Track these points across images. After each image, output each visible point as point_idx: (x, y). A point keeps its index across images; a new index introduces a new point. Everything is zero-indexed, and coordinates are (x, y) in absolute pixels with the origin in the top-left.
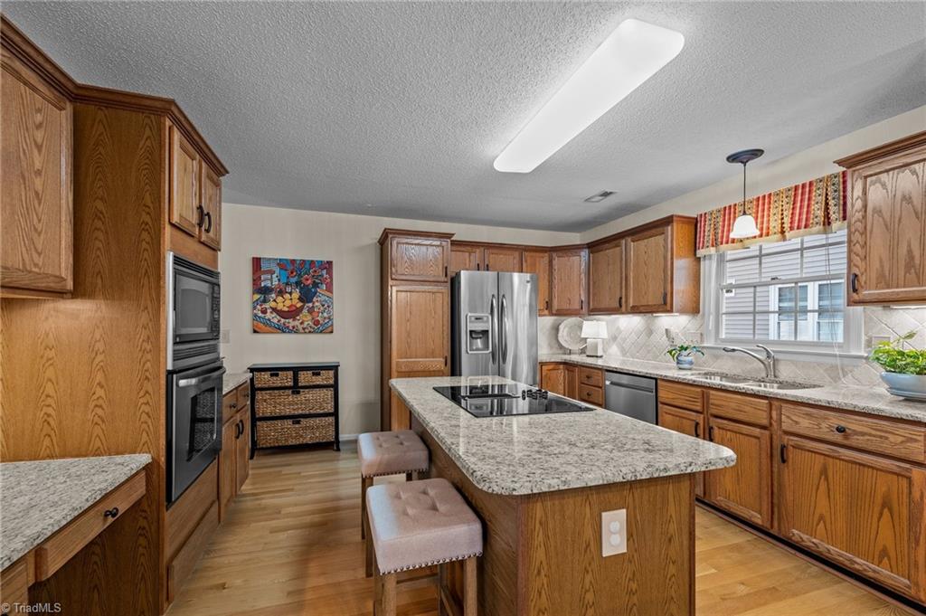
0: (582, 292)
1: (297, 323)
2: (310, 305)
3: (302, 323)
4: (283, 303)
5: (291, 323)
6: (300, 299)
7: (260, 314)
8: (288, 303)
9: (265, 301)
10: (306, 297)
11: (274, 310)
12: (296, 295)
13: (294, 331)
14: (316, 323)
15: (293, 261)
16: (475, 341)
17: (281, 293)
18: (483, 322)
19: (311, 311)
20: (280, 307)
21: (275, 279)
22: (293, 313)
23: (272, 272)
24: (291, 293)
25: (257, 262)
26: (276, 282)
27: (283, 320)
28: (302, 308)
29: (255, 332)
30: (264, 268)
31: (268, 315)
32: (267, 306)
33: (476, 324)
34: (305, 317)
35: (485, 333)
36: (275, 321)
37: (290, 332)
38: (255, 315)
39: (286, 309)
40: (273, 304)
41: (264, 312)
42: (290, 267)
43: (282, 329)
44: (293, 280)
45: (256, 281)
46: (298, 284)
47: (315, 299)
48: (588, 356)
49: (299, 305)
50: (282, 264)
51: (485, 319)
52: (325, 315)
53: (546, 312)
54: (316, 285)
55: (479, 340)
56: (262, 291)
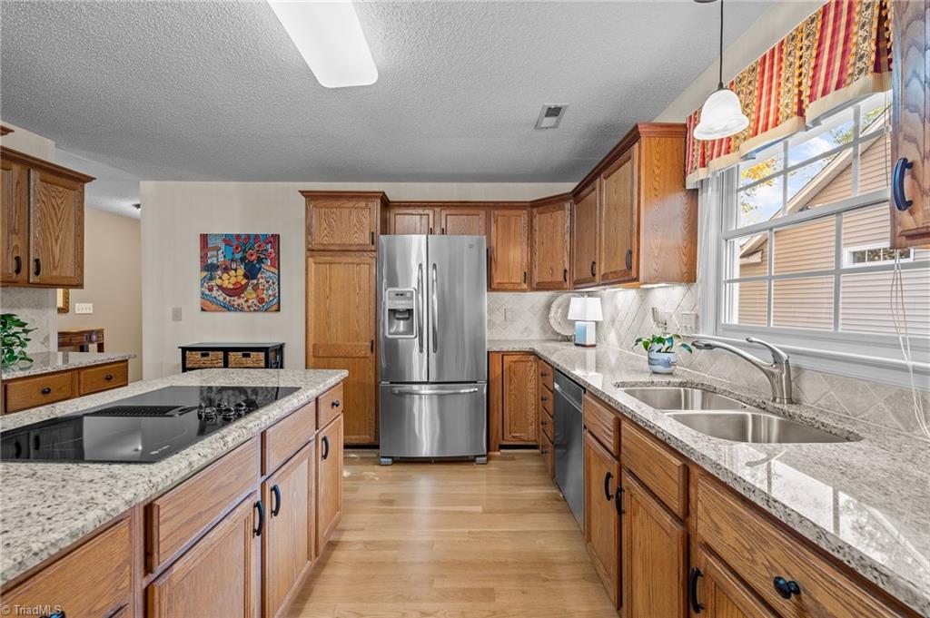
0: (565, 258)
1: (242, 301)
2: (255, 282)
3: (247, 301)
4: (228, 280)
5: (237, 301)
6: (245, 276)
7: (207, 292)
8: (233, 280)
9: (211, 279)
10: (251, 273)
11: (220, 287)
12: (241, 271)
13: (239, 309)
14: (261, 301)
15: (238, 237)
16: (396, 321)
17: (226, 270)
18: (406, 299)
19: (255, 288)
20: (226, 284)
21: (221, 256)
22: (237, 291)
23: (218, 249)
24: (236, 270)
25: (204, 238)
26: (221, 259)
27: (228, 298)
28: (247, 284)
29: (203, 310)
30: (211, 243)
31: (215, 293)
32: (213, 283)
33: (397, 302)
34: (250, 294)
35: (410, 311)
36: (221, 299)
37: (236, 310)
38: (203, 293)
39: (232, 287)
40: (219, 282)
41: (211, 289)
42: (235, 243)
43: (228, 308)
44: (238, 256)
45: (204, 257)
46: (242, 259)
47: (259, 276)
49: (244, 282)
50: (227, 240)
51: (408, 295)
52: (270, 292)
53: (525, 286)
54: (260, 260)
55: (402, 322)
56: (209, 268)
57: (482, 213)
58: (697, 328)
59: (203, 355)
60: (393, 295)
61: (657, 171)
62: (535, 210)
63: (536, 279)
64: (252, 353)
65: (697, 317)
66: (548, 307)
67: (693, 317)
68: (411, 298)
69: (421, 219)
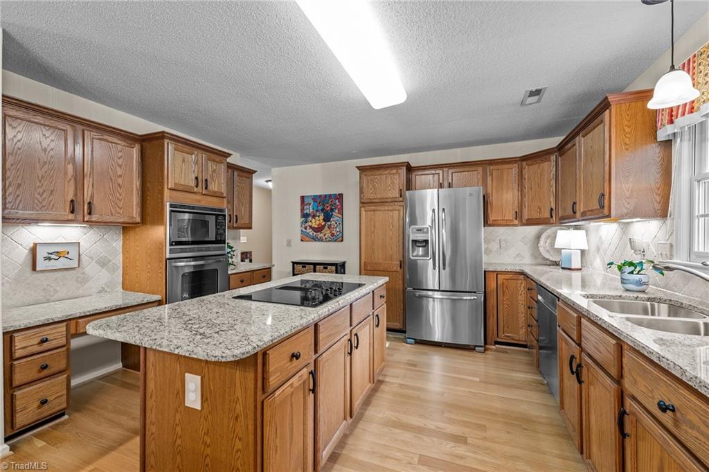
0: (552, 199)
1: (322, 235)
2: (329, 223)
3: (325, 235)
4: (315, 223)
5: (320, 235)
6: (324, 220)
7: (304, 230)
8: (318, 222)
9: (306, 222)
10: (327, 218)
11: (311, 227)
12: (322, 217)
13: (320, 240)
14: (333, 235)
15: (320, 196)
16: (417, 248)
17: (314, 216)
18: (424, 233)
19: (329, 227)
20: (314, 225)
21: (311, 208)
22: (319, 229)
23: (309, 204)
24: (319, 216)
25: (302, 198)
26: (311, 210)
27: (315, 234)
28: (325, 225)
29: (302, 240)
30: (306, 201)
31: (308, 231)
32: (307, 225)
33: (418, 235)
34: (326, 231)
35: (426, 241)
36: (311, 234)
37: (319, 240)
38: (302, 231)
39: (316, 226)
40: (310, 224)
41: (306, 229)
42: (318, 200)
43: (315, 239)
44: (320, 208)
45: (302, 210)
46: (323, 210)
47: (332, 219)
48: (563, 268)
49: (324, 223)
50: (315, 198)
51: (425, 230)
52: (338, 229)
53: (516, 222)
54: (332, 210)
55: (421, 248)
56: (305, 216)
57: (480, 169)
58: (671, 256)
59: (303, 267)
60: (415, 230)
61: (627, 130)
62: (524, 163)
63: (526, 216)
64: (329, 267)
65: (671, 246)
66: (538, 237)
67: (668, 246)
68: (427, 232)
69: (433, 177)
